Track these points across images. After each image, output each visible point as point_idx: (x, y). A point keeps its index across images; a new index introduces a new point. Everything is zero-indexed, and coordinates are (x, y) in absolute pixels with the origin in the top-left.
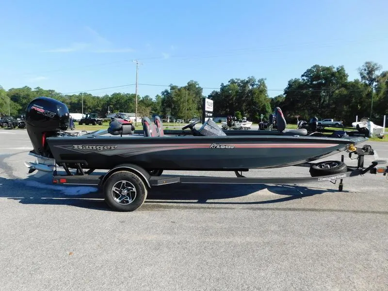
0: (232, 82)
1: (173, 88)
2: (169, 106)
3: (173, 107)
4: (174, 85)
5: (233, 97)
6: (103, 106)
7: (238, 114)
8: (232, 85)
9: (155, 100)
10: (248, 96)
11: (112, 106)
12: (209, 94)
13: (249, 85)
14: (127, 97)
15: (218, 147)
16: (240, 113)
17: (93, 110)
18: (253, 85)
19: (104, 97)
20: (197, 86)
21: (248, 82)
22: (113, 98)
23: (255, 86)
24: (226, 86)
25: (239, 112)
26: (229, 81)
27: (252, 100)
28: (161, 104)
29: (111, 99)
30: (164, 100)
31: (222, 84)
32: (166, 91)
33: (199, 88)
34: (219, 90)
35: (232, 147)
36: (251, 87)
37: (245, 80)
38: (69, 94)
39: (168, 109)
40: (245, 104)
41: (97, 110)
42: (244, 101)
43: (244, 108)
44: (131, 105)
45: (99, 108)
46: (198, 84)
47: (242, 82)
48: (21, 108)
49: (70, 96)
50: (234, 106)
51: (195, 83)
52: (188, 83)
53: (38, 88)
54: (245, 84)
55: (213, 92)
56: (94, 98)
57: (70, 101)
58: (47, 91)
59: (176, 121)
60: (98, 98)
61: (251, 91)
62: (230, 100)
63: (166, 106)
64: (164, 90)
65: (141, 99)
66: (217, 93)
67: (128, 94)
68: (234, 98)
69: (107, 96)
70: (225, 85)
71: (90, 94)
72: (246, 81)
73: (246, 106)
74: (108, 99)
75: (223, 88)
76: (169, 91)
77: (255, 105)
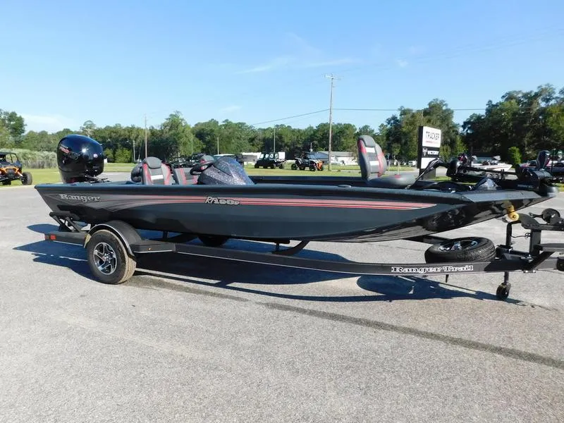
0: (509, 97)
1: (404, 112)
2: (398, 140)
3: (403, 141)
4: (406, 108)
5: (508, 123)
6: (304, 142)
7: (515, 151)
8: (507, 104)
9: (378, 132)
10: (536, 119)
11: (316, 142)
12: (465, 120)
13: (540, 101)
14: (337, 128)
15: (216, 202)
16: (518, 149)
17: (292, 147)
18: (547, 100)
19: (306, 130)
20: (444, 108)
21: (537, 95)
22: (317, 131)
23: (553, 102)
24: (497, 105)
25: (515, 148)
26: (503, 97)
27: (544, 126)
28: (385, 138)
29: (316, 132)
30: (390, 132)
31: (490, 101)
32: (394, 118)
33: (448, 110)
34: (482, 112)
35: (236, 203)
36: (543, 104)
37: (531, 92)
38: (263, 128)
39: (395, 145)
40: (529, 134)
41: (297, 148)
42: (527, 130)
43: (526, 141)
44: (343, 140)
45: (299, 146)
46: (446, 105)
47: (525, 96)
48: (204, 146)
49: (265, 130)
50: (509, 138)
51: (442, 102)
52: (429, 104)
53: (227, 120)
54: (532, 98)
55: (471, 117)
56: (294, 131)
57: (264, 136)
58: (236, 124)
59: (407, 164)
60: (299, 131)
61: (543, 112)
62: (501, 128)
63: (393, 141)
64: (390, 116)
65: (358, 130)
66: (479, 118)
67: (339, 124)
68: (511, 124)
69: (311, 128)
70: (494, 103)
71: (289, 127)
72: (533, 94)
73: (531, 138)
74: (312, 132)
75: (492, 109)
76: (398, 118)
77: (549, 136)
